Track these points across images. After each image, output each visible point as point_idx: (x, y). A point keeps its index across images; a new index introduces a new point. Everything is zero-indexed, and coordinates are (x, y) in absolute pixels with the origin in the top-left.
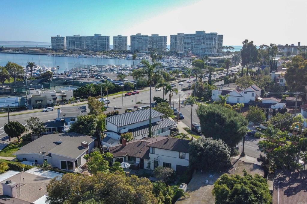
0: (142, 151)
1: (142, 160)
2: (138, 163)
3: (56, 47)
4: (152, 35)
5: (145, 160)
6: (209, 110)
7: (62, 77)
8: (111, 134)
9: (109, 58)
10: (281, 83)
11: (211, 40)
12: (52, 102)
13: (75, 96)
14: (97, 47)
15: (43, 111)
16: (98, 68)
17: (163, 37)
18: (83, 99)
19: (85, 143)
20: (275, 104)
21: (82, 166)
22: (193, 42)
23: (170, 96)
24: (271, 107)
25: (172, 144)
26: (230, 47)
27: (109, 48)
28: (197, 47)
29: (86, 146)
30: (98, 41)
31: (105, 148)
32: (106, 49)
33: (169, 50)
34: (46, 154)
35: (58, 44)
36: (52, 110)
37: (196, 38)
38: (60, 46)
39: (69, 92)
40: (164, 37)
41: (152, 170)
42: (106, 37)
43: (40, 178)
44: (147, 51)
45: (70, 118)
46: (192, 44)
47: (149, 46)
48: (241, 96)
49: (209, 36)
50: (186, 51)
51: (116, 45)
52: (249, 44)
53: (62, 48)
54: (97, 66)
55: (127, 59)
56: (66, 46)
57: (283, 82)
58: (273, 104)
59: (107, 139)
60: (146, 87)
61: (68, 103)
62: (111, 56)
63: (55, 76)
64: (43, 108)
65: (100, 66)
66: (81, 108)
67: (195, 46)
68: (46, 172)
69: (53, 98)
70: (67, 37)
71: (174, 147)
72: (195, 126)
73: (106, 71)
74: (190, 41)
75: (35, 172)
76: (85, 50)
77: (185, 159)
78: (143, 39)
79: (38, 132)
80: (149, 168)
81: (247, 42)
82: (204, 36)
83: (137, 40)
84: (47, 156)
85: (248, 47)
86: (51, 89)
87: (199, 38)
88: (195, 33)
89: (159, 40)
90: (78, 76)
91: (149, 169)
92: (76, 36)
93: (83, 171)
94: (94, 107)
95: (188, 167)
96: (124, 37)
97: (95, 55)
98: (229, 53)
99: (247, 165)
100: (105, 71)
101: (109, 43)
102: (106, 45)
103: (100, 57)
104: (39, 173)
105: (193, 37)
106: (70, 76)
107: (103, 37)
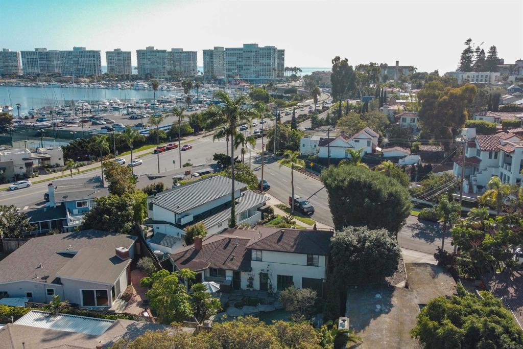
0: (234, 256)
1: (237, 275)
2: (230, 279)
3: (3, 70)
4: (172, 49)
5: (242, 273)
6: (350, 177)
7: (29, 123)
8: (162, 227)
9: (103, 88)
10: (404, 124)
11: (268, 57)
12: (24, 170)
13: (66, 157)
14: (78, 69)
15: (10, 189)
16: (89, 106)
17: (190, 52)
18: (81, 162)
19: (124, 251)
20: (405, 156)
21: (122, 294)
22: (240, 61)
23: (243, 152)
24: (398, 163)
25: (292, 242)
26: (295, 69)
27: (100, 70)
28: (247, 69)
29: (126, 255)
30: (80, 59)
31: (158, 255)
32: (95, 72)
33: (202, 73)
34: (49, 281)
35: (6, 64)
36: (28, 186)
37: (244, 55)
38: (10, 68)
39: (54, 150)
40: (193, 52)
41: (256, 290)
42: (94, 52)
43: (52, 334)
44: (167, 76)
45: (75, 201)
46: (238, 63)
47: (168, 67)
48: (350, 146)
49: (264, 51)
50: (229, 75)
51: (113, 65)
52: (341, 64)
53: (14, 71)
54: (87, 102)
55: (135, 89)
56: (22, 68)
57: (405, 122)
58: (402, 158)
59: (159, 238)
60: (185, 136)
61: (54, 171)
62: (107, 85)
63: (16, 122)
64: (9, 182)
65: (92, 102)
66: (91, 180)
67: (244, 68)
68: (59, 318)
69: (26, 163)
70: (23, 53)
71: (297, 247)
72: (298, 202)
73: (105, 110)
74: (236, 60)
75: (37, 320)
76: (57, 75)
77: (317, 266)
78: (158, 55)
79: (16, 233)
80: (252, 287)
81: (339, 60)
82: (256, 51)
83: (149, 57)
84: (52, 283)
85: (340, 68)
86: (13, 146)
87: (249, 55)
88: (242, 47)
89: (183, 58)
90: (58, 121)
91: (251, 289)
92: (39, 51)
93: (127, 306)
94: (118, 177)
95: (324, 281)
96: (125, 53)
97: (77, 82)
98: (294, 78)
99: (422, 268)
100: (102, 110)
101: (100, 62)
102: (95, 65)
103: (87, 86)
104: (44, 322)
105: (240, 54)
106: (42, 121)
107: (89, 52)
